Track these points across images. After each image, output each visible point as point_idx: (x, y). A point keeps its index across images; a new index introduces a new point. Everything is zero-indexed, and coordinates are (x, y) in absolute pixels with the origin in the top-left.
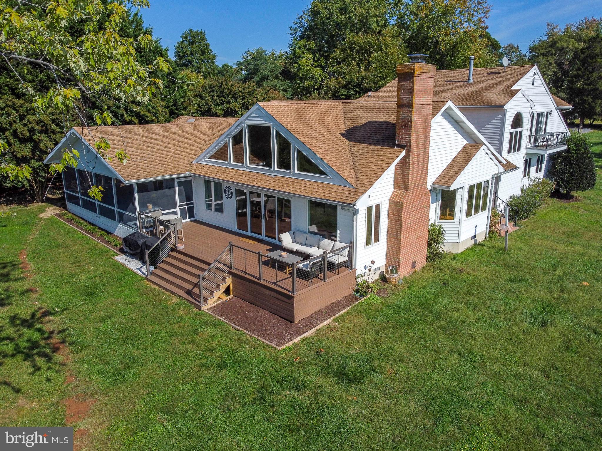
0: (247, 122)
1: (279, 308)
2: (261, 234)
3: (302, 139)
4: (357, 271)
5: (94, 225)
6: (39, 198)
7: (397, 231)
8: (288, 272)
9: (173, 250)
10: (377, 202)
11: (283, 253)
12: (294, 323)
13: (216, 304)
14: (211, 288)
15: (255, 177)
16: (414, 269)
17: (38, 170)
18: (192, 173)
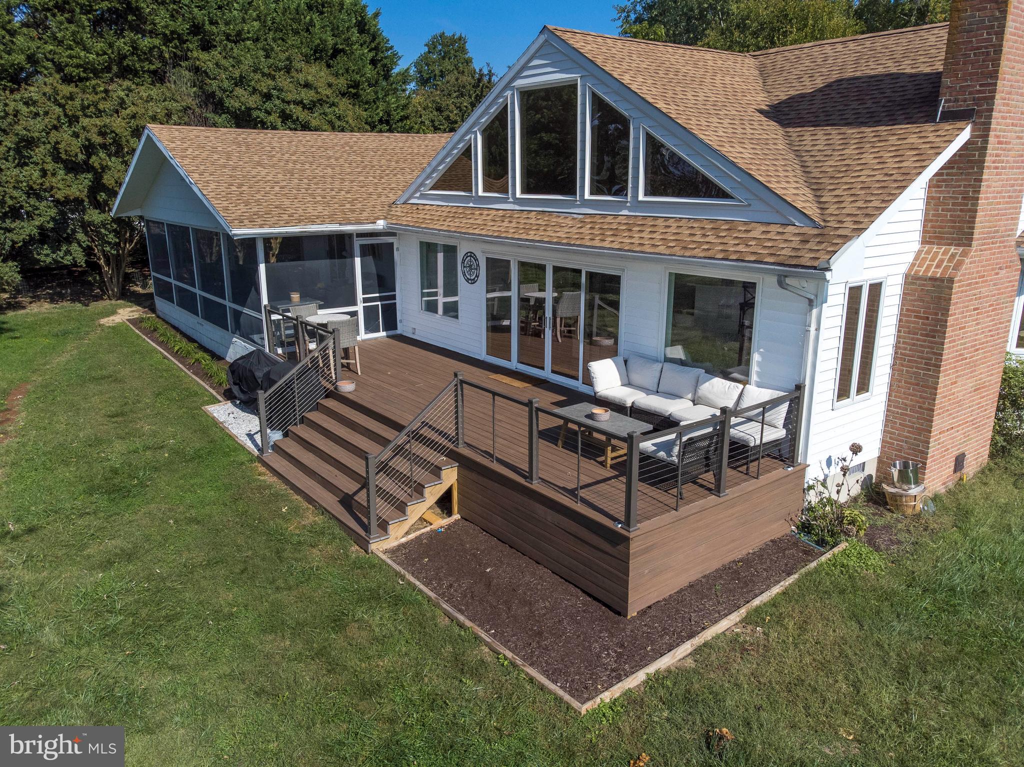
0: (519, 83)
1: (582, 567)
2: (543, 368)
3: (661, 105)
4: (808, 470)
5: (191, 340)
6: (113, 290)
7: (926, 364)
8: (609, 462)
9: (329, 395)
10: (873, 276)
11: (597, 410)
12: (625, 616)
13: (412, 536)
14: (400, 493)
15: (533, 221)
16: (958, 474)
17: (103, 230)
18: (392, 224)
